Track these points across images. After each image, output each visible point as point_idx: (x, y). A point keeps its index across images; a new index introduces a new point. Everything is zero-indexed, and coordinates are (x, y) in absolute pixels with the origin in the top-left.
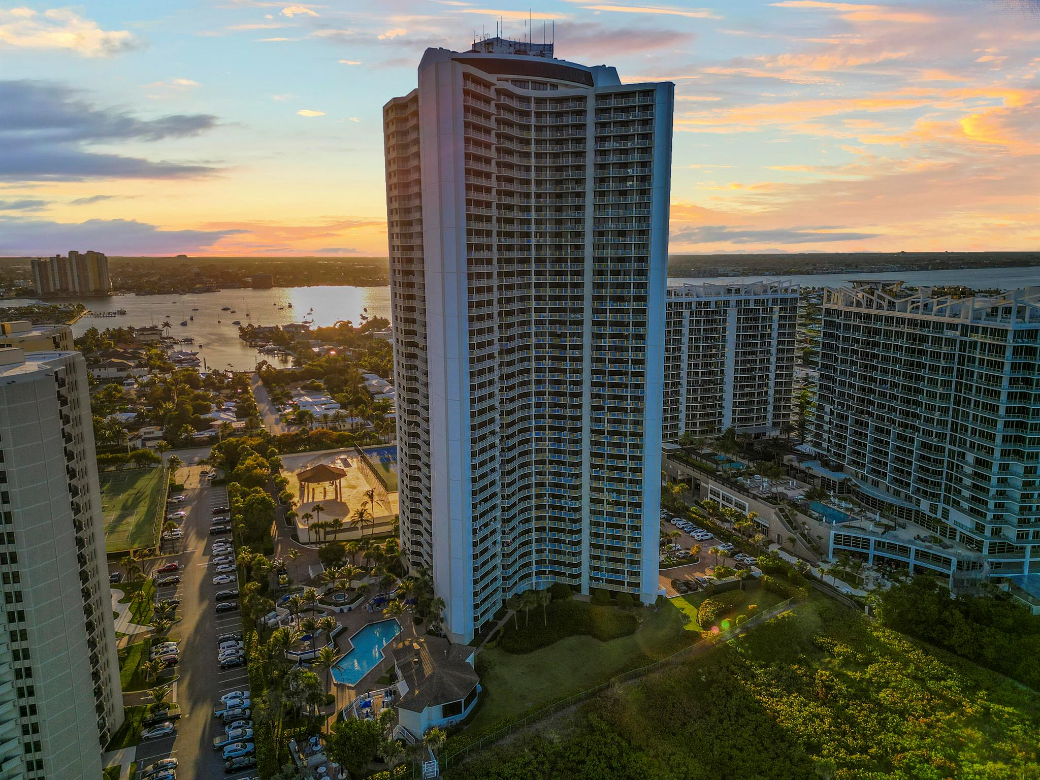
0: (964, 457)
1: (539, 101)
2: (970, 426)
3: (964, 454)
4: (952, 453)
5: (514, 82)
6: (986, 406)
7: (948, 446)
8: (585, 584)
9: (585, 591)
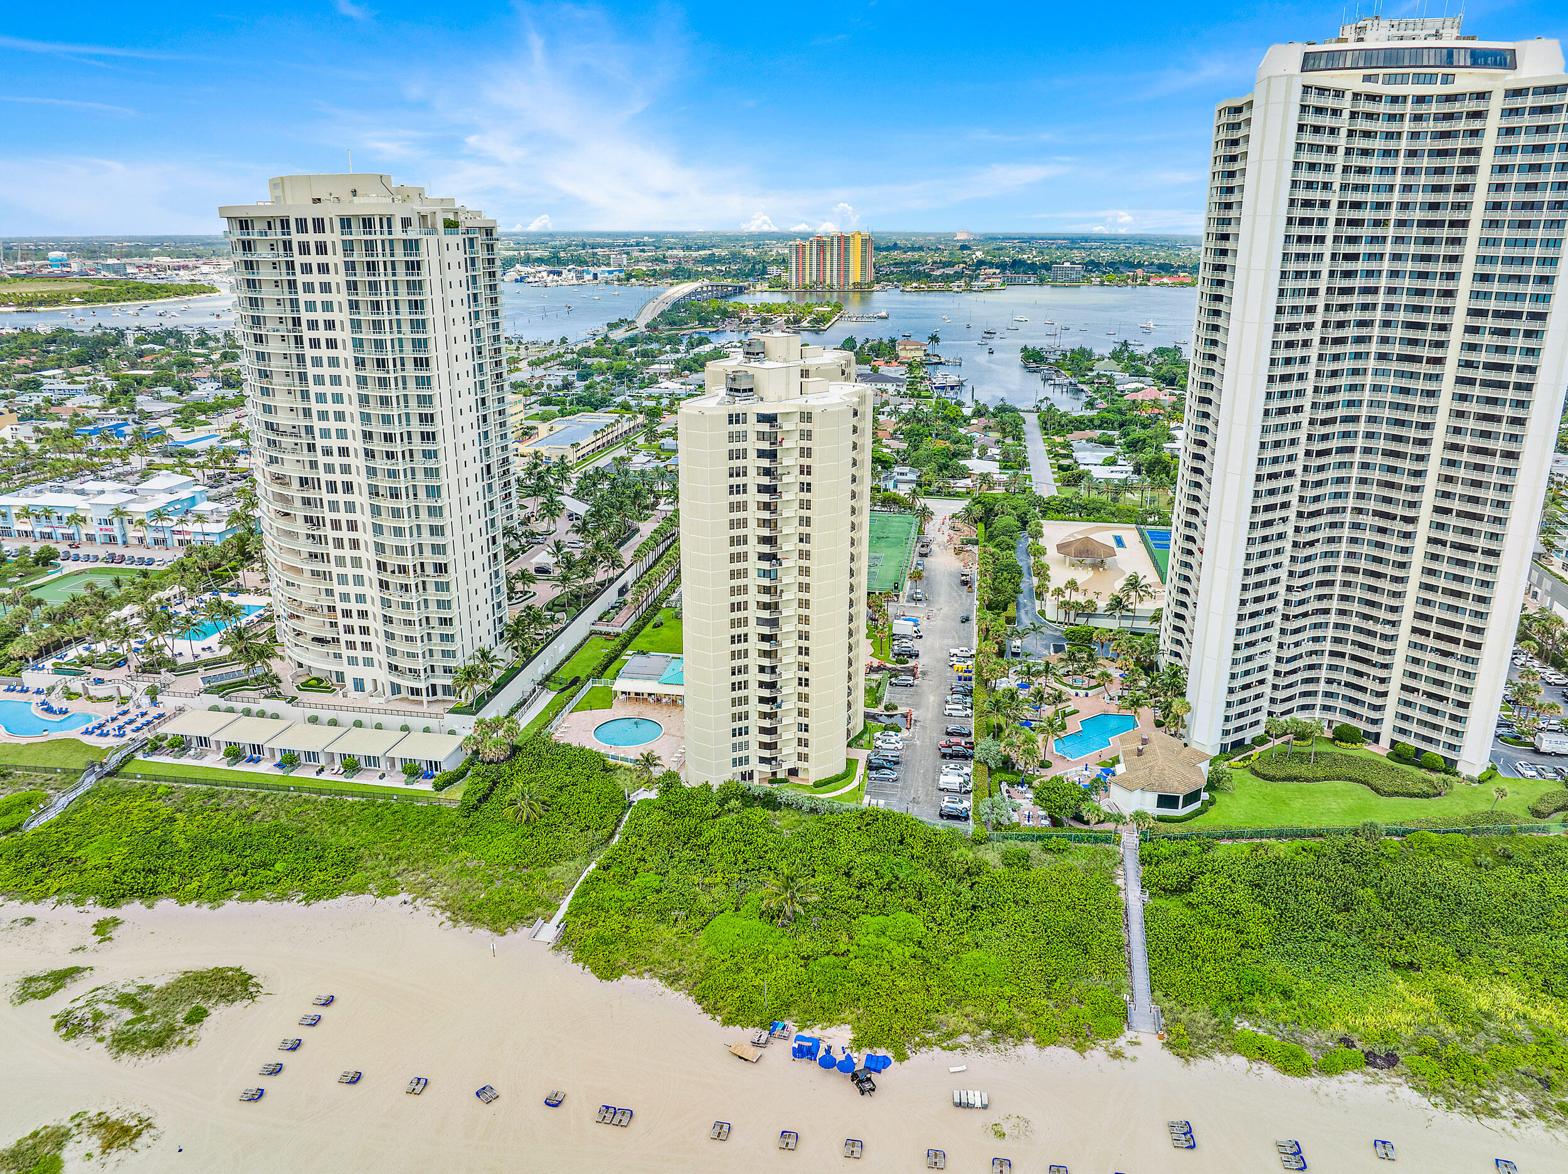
1: (1420, 99)
8: (1387, 733)
9: (1384, 742)
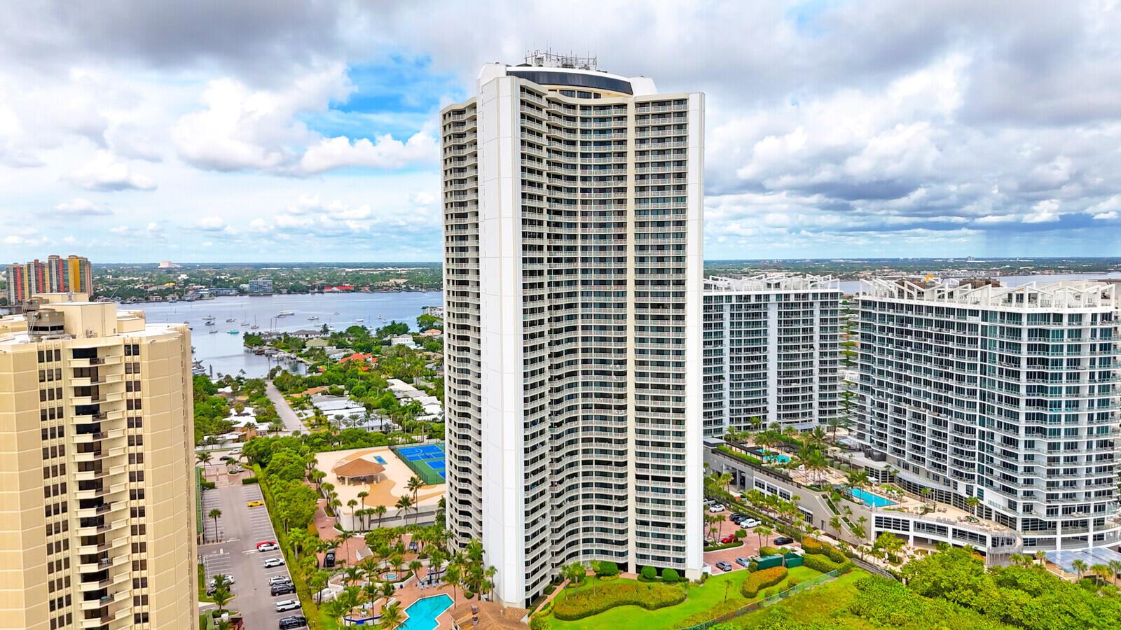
0: (993, 437)
1: (584, 108)
2: (996, 406)
3: (993, 434)
4: (982, 434)
5: (562, 92)
6: (1009, 386)
7: (978, 428)
8: (632, 561)
9: (632, 569)
